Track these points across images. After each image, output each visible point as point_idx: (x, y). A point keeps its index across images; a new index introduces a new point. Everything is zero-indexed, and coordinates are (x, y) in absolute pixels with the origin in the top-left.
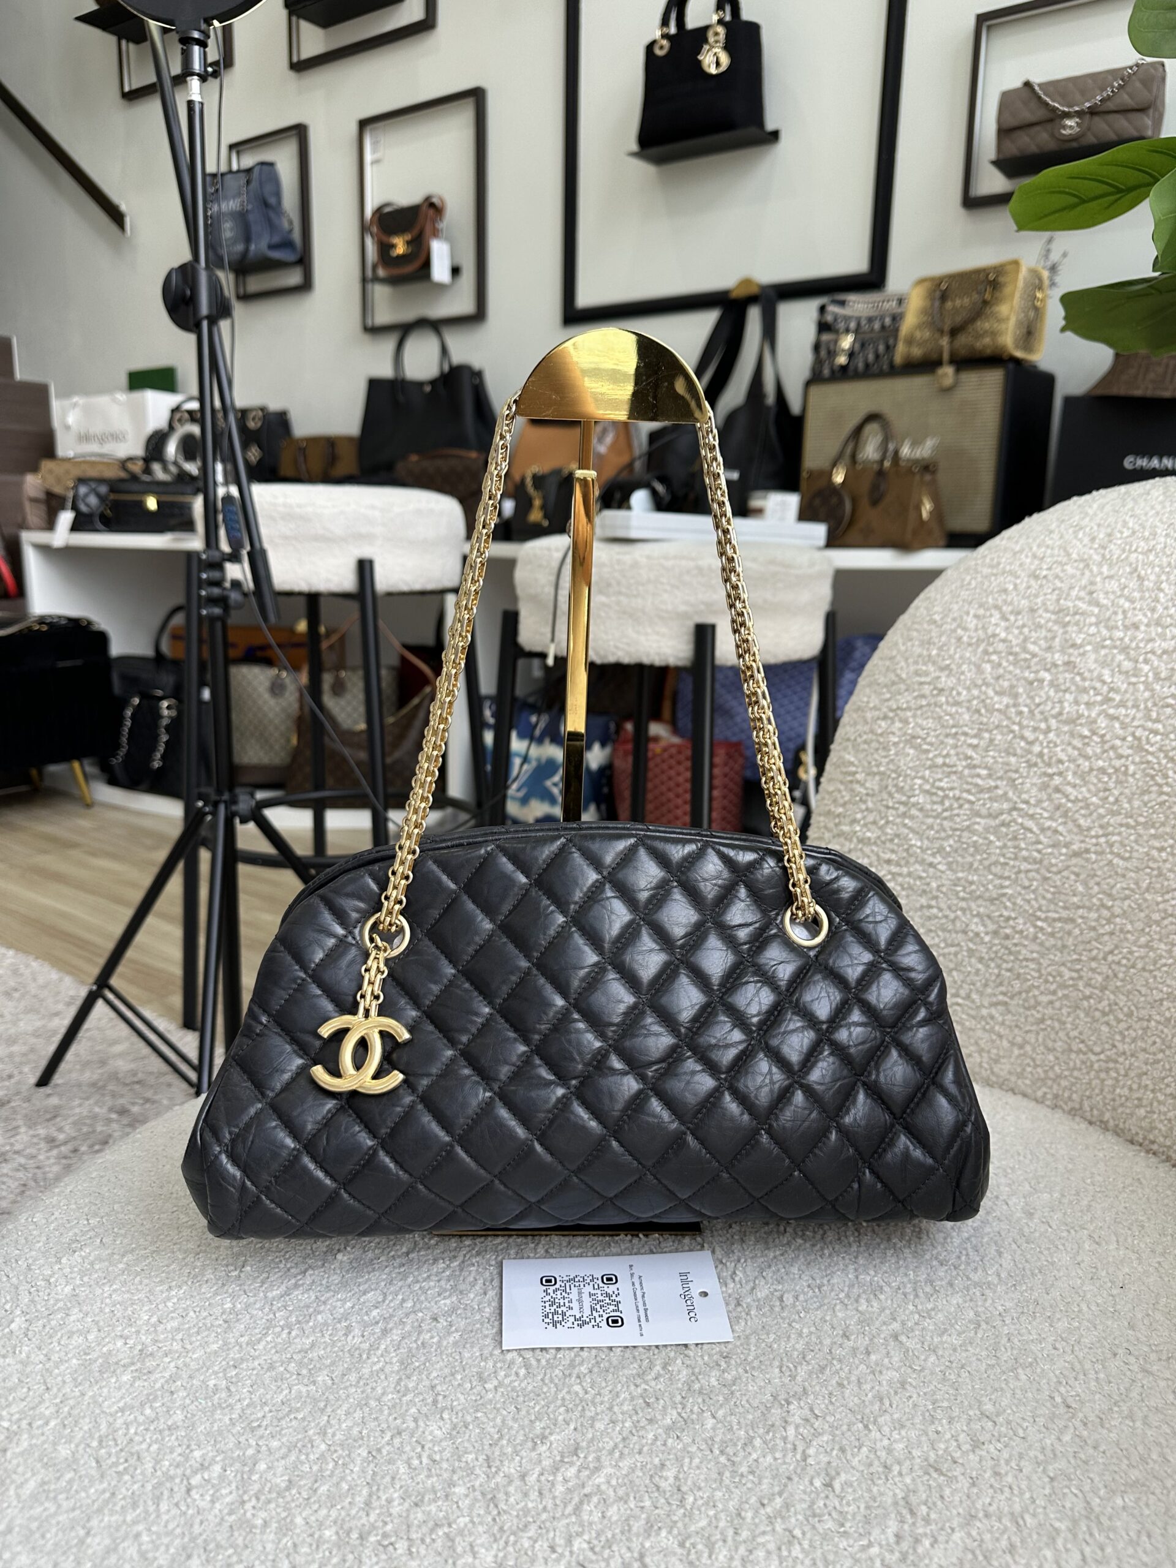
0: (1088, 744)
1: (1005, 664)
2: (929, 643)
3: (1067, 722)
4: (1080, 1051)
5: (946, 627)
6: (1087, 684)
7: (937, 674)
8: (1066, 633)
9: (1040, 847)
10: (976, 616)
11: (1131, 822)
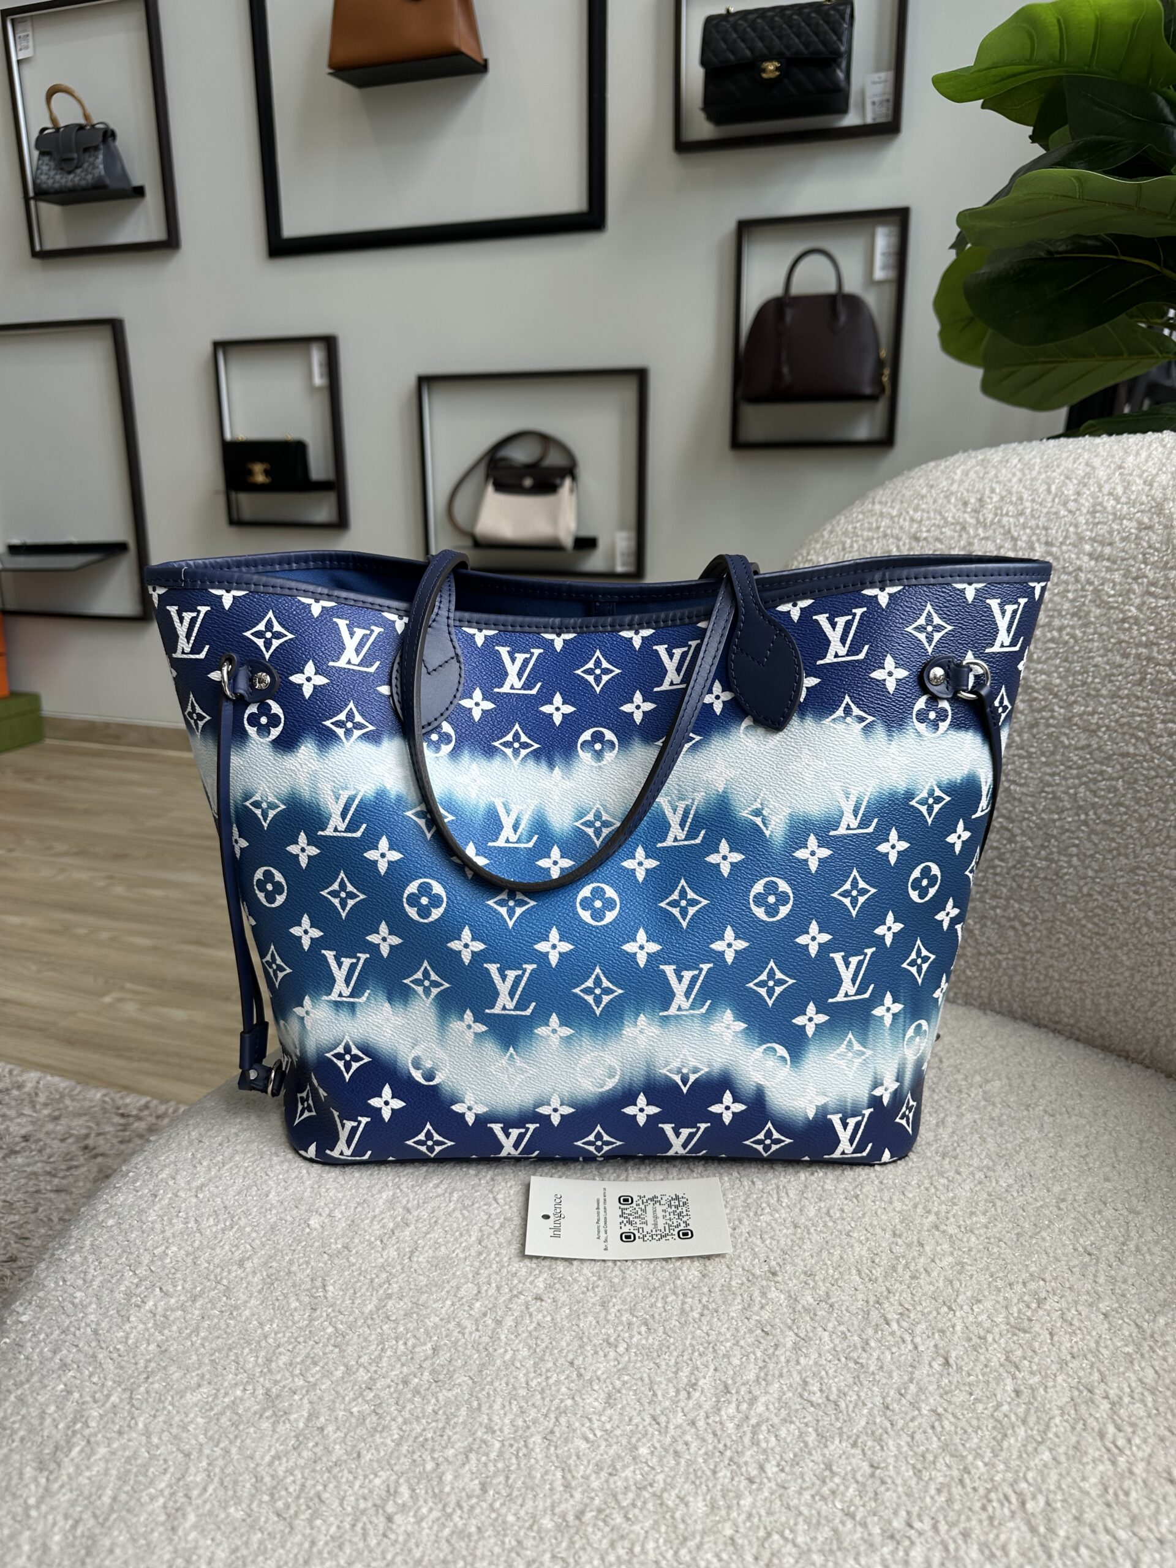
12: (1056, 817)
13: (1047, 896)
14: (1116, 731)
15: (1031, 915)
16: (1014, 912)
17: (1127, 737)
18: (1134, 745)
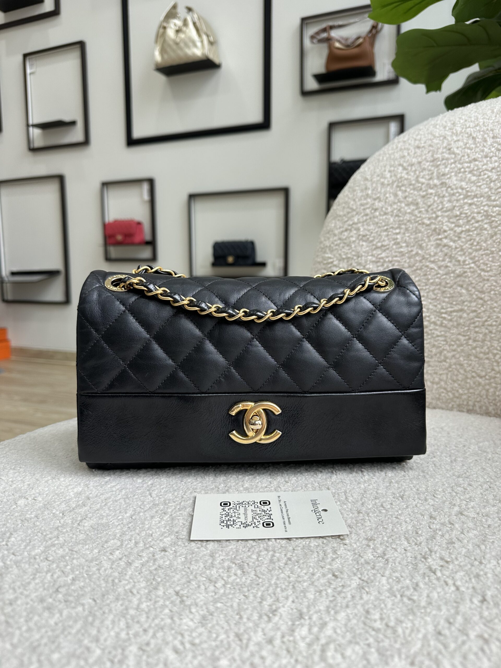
0: (459, 219)
1: (408, 190)
2: (366, 188)
3: (446, 211)
4: (473, 377)
5: (375, 179)
6: (455, 191)
7: (373, 202)
8: (439, 169)
10: (390, 171)
11: (489, 252)
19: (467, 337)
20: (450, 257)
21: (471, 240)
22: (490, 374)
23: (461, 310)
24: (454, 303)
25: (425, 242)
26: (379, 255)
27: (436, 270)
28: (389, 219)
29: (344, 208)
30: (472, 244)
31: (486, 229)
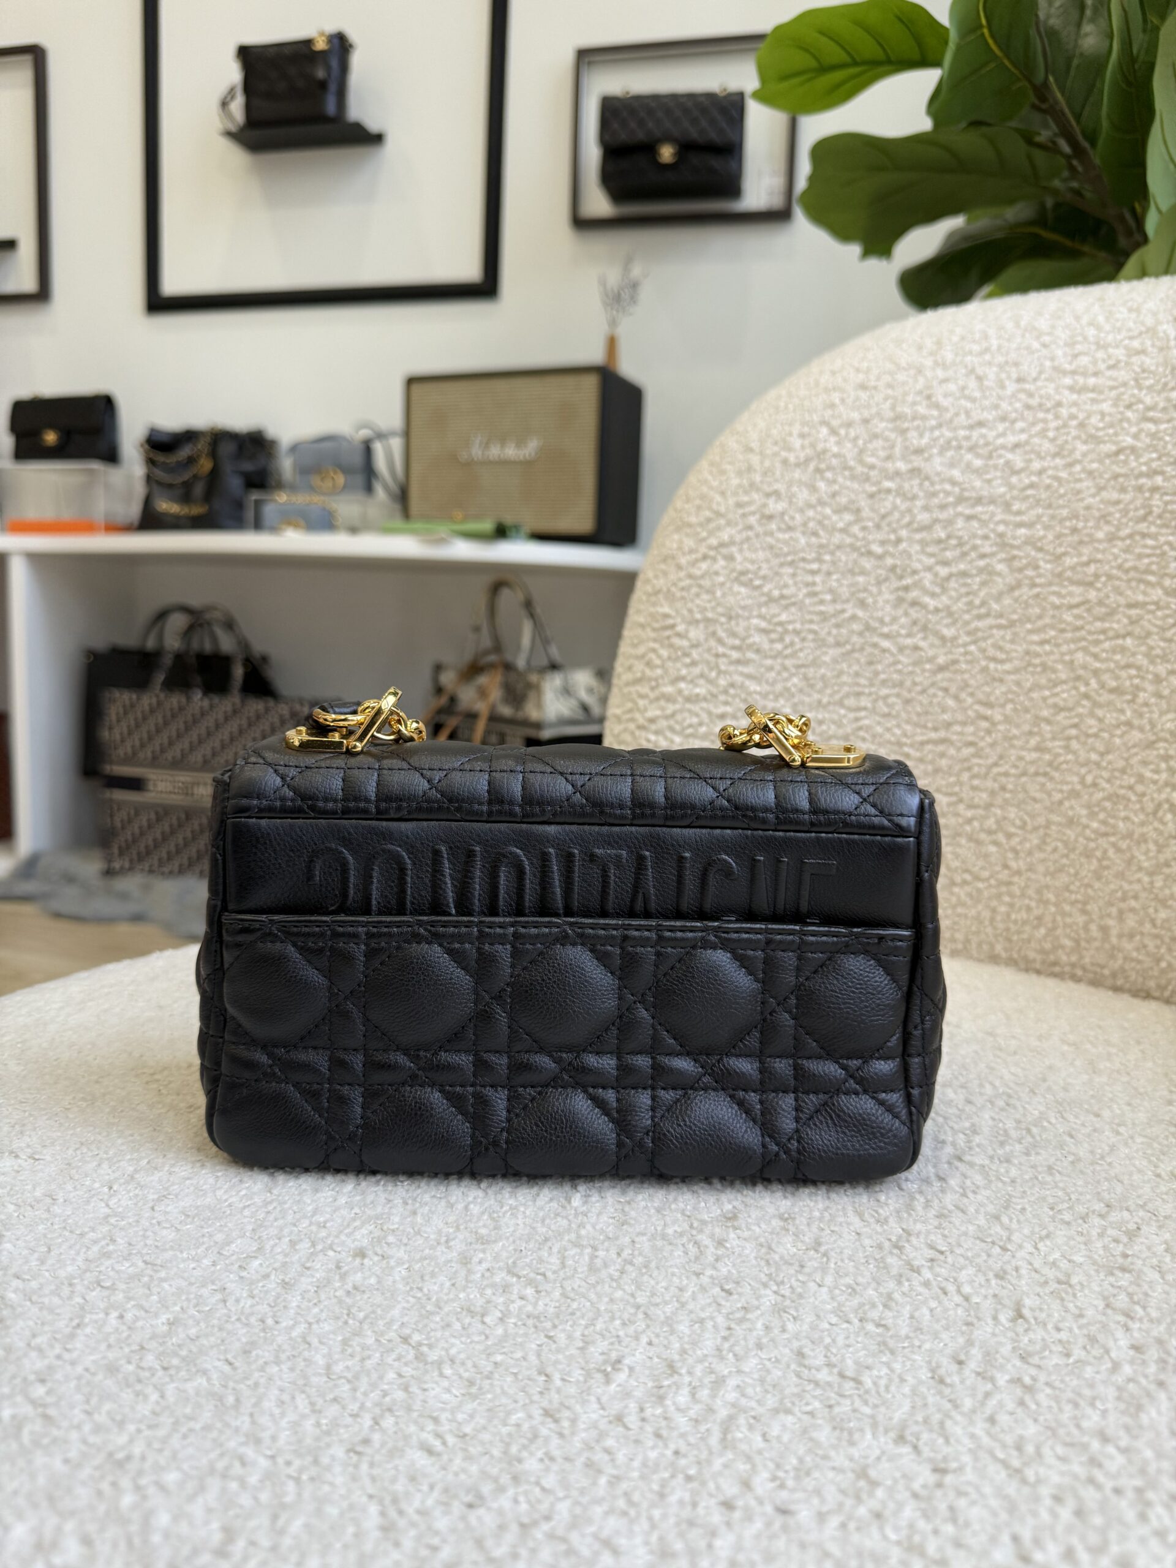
0: (945, 549)
1: (840, 480)
3: (918, 530)
4: (965, 882)
5: (768, 452)
6: (938, 487)
7: (764, 500)
8: (906, 439)
9: (900, 667)
10: (801, 436)
11: (1003, 622)
12: (1047, 693)
13: (1038, 795)
14: (1119, 579)
15: (1018, 822)
16: (998, 822)
17: (1134, 584)
18: (1145, 593)
19: (954, 799)
20: (924, 628)
21: (968, 594)
22: (1000, 876)
23: (943, 741)
24: (930, 725)
25: (871, 594)
26: (774, 616)
27: (892, 654)
28: (796, 540)
29: (699, 508)
30: (970, 603)
31: (999, 574)
